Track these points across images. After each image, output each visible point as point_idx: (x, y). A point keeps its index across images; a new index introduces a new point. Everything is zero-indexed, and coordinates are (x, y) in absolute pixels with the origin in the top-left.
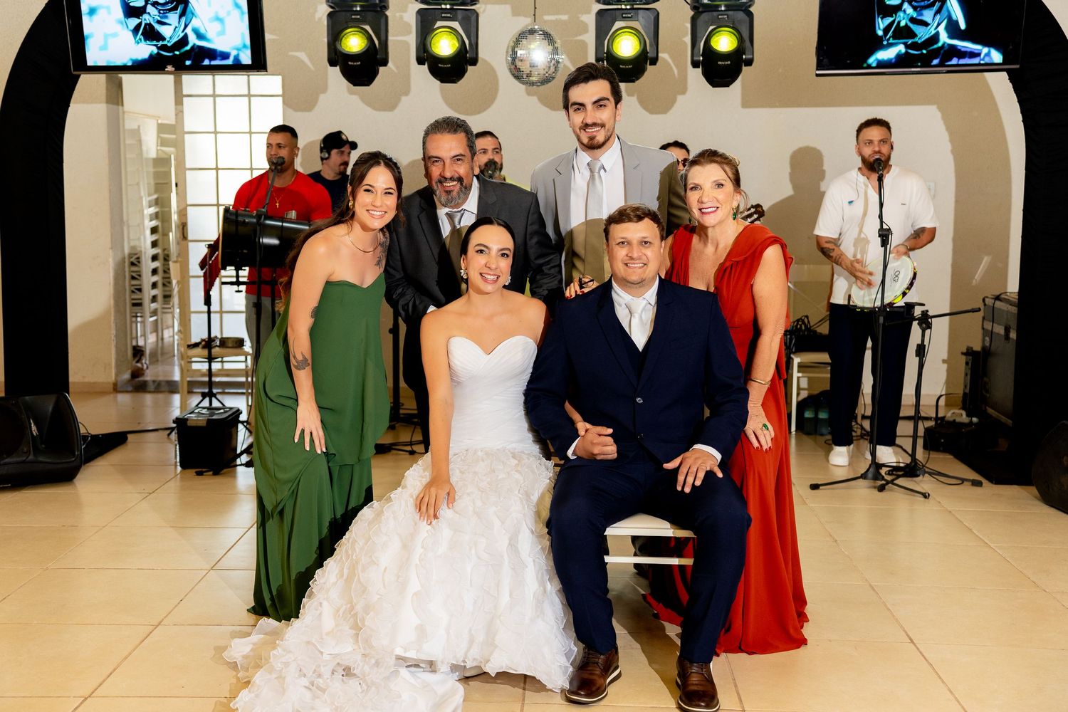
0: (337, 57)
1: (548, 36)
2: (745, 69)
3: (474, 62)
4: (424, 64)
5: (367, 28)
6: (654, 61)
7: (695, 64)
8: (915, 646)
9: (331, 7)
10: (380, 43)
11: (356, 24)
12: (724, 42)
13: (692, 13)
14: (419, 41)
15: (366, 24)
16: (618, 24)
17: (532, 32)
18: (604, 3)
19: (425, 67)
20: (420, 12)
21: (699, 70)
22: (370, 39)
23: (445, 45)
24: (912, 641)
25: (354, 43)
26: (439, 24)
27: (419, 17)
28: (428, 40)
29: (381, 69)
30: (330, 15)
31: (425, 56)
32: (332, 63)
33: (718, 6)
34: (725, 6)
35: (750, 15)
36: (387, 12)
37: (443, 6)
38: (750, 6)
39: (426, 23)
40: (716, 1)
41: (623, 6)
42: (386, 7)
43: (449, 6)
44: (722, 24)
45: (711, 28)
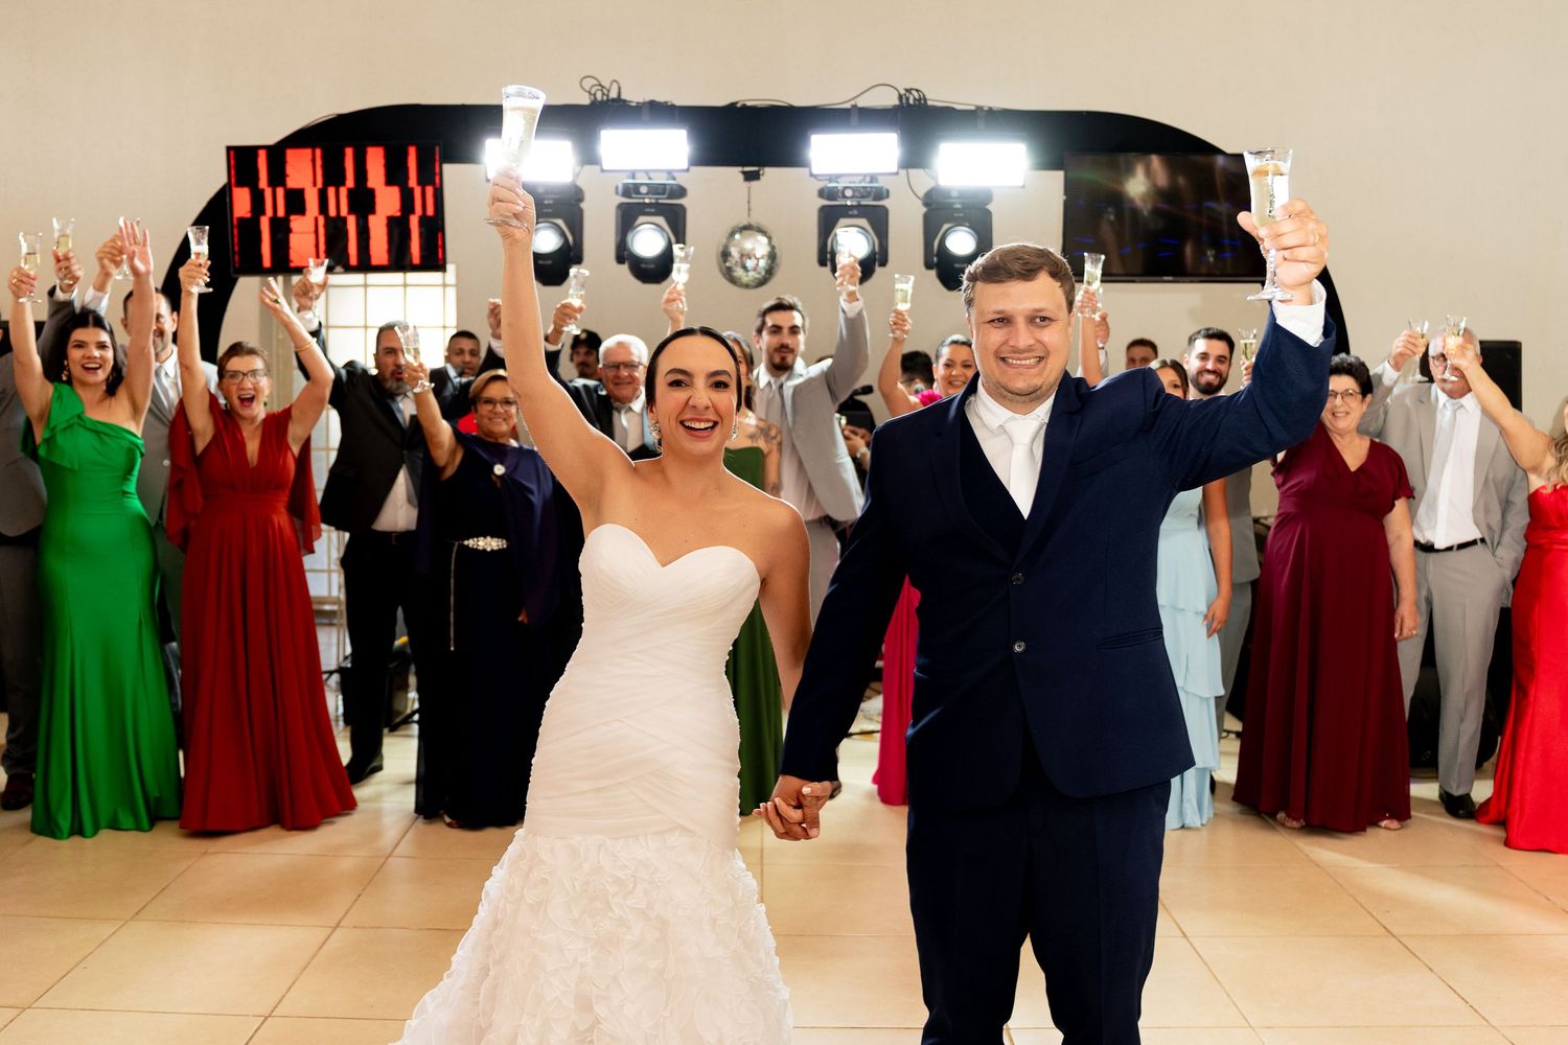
1: (763, 232)
4: (624, 263)
5: (560, 222)
6: (883, 263)
7: (928, 266)
8: (1189, 941)
10: (574, 240)
11: (548, 219)
12: (961, 243)
13: (924, 210)
14: (618, 239)
15: (557, 217)
16: (842, 222)
17: (747, 228)
18: (829, 199)
20: (621, 206)
21: (933, 273)
22: (563, 234)
23: (648, 241)
24: (1185, 936)
25: (547, 241)
26: (641, 219)
27: (620, 213)
28: (629, 237)
31: (623, 254)
33: (953, 203)
34: (960, 203)
35: (988, 214)
36: (583, 205)
37: (647, 201)
38: (987, 204)
39: (628, 218)
40: (951, 198)
41: (849, 203)
42: (581, 200)
43: (653, 201)
44: (959, 222)
45: (946, 226)
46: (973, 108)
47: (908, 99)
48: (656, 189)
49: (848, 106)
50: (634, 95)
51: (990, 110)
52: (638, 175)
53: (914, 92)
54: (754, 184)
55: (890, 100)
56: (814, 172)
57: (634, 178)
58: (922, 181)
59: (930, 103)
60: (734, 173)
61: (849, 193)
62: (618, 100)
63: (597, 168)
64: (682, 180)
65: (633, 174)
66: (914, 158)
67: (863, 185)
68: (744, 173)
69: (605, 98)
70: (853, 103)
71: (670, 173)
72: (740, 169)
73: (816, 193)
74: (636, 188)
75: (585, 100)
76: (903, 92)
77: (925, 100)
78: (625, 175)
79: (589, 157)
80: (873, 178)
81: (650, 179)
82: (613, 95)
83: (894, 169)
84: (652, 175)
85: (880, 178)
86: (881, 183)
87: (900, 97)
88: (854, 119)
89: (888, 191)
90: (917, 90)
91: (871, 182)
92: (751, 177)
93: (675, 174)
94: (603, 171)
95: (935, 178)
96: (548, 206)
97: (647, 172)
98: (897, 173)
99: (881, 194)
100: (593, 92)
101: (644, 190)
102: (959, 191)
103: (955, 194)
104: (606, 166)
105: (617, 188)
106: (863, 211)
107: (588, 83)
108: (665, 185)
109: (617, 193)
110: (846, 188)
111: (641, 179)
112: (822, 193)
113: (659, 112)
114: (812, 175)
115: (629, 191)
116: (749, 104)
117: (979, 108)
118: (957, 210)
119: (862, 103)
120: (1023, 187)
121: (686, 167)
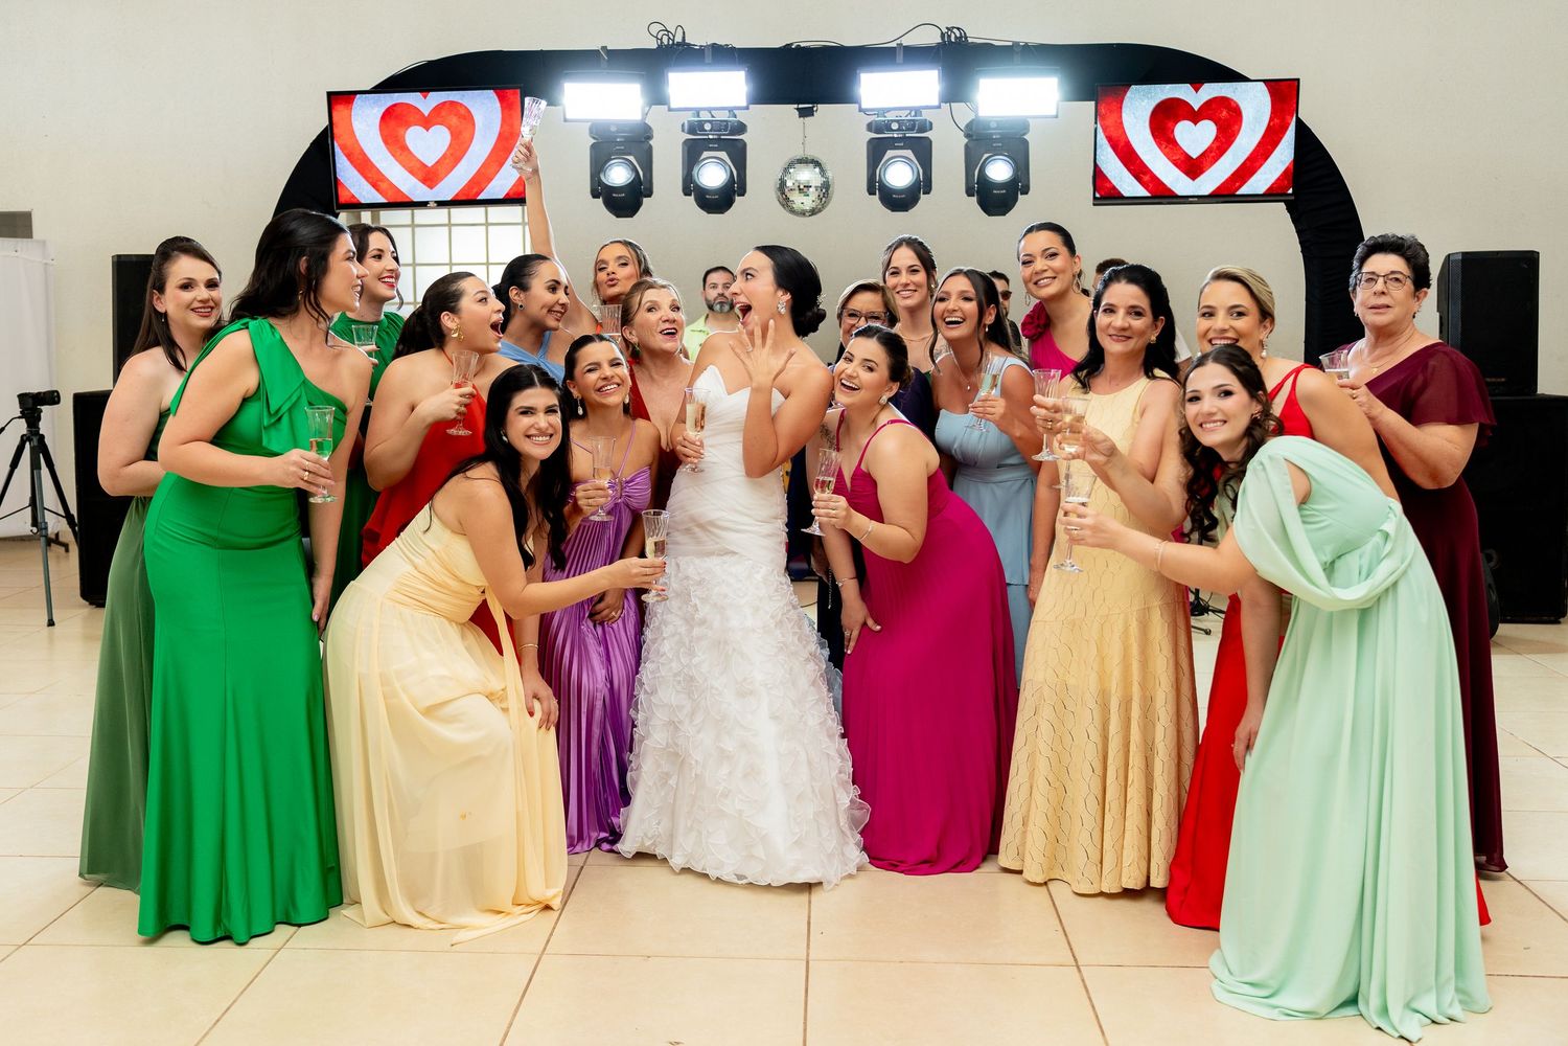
0: (600, 190)
1: (817, 164)
2: (1021, 197)
3: (742, 193)
4: (690, 195)
5: (631, 158)
6: (927, 192)
7: (969, 193)
9: (594, 138)
10: (644, 175)
11: (620, 154)
12: (999, 171)
13: (967, 140)
14: (685, 172)
15: (630, 154)
16: (890, 153)
17: (801, 161)
18: (878, 131)
19: (691, 198)
20: (686, 142)
21: (975, 199)
22: (634, 169)
23: (713, 175)
25: (618, 175)
26: (706, 154)
27: (686, 148)
28: (695, 172)
29: (645, 200)
30: (593, 146)
31: (690, 187)
32: (595, 195)
33: (992, 134)
34: (999, 134)
35: (1026, 143)
36: (651, 142)
37: (711, 137)
38: (1024, 134)
39: (693, 153)
40: (989, 128)
41: (895, 136)
42: (650, 138)
43: (715, 137)
44: (996, 152)
45: (986, 156)
46: (1011, 44)
47: (949, 36)
48: (720, 126)
49: (894, 45)
50: (697, 39)
51: (1026, 46)
52: (701, 113)
53: (955, 30)
54: (808, 120)
55: (932, 38)
56: (863, 106)
57: (698, 116)
58: (963, 113)
59: (970, 40)
60: (790, 110)
61: (895, 126)
62: (683, 43)
63: (666, 107)
64: (742, 117)
65: (697, 112)
66: (955, 92)
67: (909, 118)
68: (798, 109)
69: (671, 42)
70: (898, 42)
71: (731, 110)
72: (796, 106)
73: (865, 126)
74: (701, 124)
75: (653, 44)
76: (945, 30)
77: (966, 38)
78: (691, 112)
79: (657, 98)
80: (918, 111)
81: (713, 117)
82: (678, 39)
83: (936, 103)
84: (713, 112)
85: (924, 111)
86: (926, 115)
87: (943, 35)
88: (900, 57)
89: (931, 124)
90: (958, 29)
91: (915, 116)
92: (805, 113)
93: (736, 112)
94: (670, 110)
95: (975, 111)
96: (620, 143)
97: (709, 110)
98: (939, 107)
99: (926, 126)
100: (659, 37)
101: (707, 127)
102: (997, 122)
103: (993, 125)
104: (673, 106)
105: (683, 125)
106: (908, 143)
107: (655, 29)
108: (726, 121)
109: (683, 131)
110: (893, 121)
111: (705, 116)
112: (870, 127)
113: (722, 55)
114: (861, 110)
115: (694, 128)
116: (802, 45)
117: (1016, 44)
118: (996, 140)
119: (906, 42)
120: (1057, 117)
121: (744, 104)
